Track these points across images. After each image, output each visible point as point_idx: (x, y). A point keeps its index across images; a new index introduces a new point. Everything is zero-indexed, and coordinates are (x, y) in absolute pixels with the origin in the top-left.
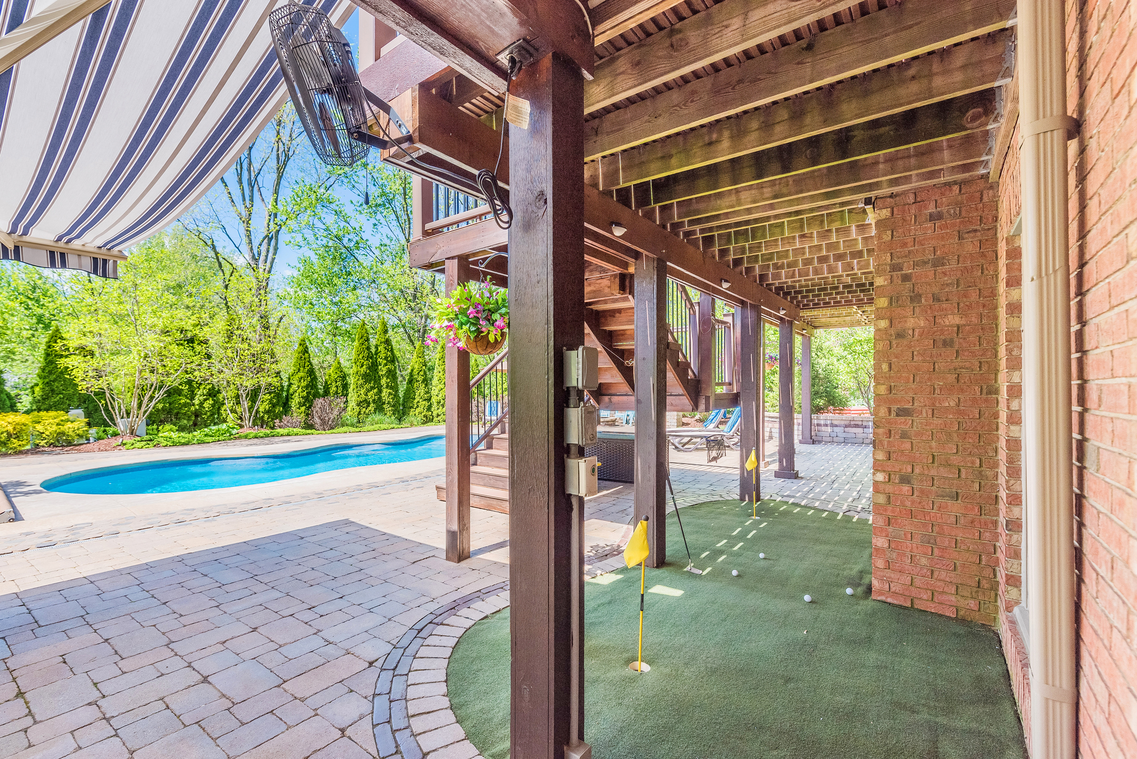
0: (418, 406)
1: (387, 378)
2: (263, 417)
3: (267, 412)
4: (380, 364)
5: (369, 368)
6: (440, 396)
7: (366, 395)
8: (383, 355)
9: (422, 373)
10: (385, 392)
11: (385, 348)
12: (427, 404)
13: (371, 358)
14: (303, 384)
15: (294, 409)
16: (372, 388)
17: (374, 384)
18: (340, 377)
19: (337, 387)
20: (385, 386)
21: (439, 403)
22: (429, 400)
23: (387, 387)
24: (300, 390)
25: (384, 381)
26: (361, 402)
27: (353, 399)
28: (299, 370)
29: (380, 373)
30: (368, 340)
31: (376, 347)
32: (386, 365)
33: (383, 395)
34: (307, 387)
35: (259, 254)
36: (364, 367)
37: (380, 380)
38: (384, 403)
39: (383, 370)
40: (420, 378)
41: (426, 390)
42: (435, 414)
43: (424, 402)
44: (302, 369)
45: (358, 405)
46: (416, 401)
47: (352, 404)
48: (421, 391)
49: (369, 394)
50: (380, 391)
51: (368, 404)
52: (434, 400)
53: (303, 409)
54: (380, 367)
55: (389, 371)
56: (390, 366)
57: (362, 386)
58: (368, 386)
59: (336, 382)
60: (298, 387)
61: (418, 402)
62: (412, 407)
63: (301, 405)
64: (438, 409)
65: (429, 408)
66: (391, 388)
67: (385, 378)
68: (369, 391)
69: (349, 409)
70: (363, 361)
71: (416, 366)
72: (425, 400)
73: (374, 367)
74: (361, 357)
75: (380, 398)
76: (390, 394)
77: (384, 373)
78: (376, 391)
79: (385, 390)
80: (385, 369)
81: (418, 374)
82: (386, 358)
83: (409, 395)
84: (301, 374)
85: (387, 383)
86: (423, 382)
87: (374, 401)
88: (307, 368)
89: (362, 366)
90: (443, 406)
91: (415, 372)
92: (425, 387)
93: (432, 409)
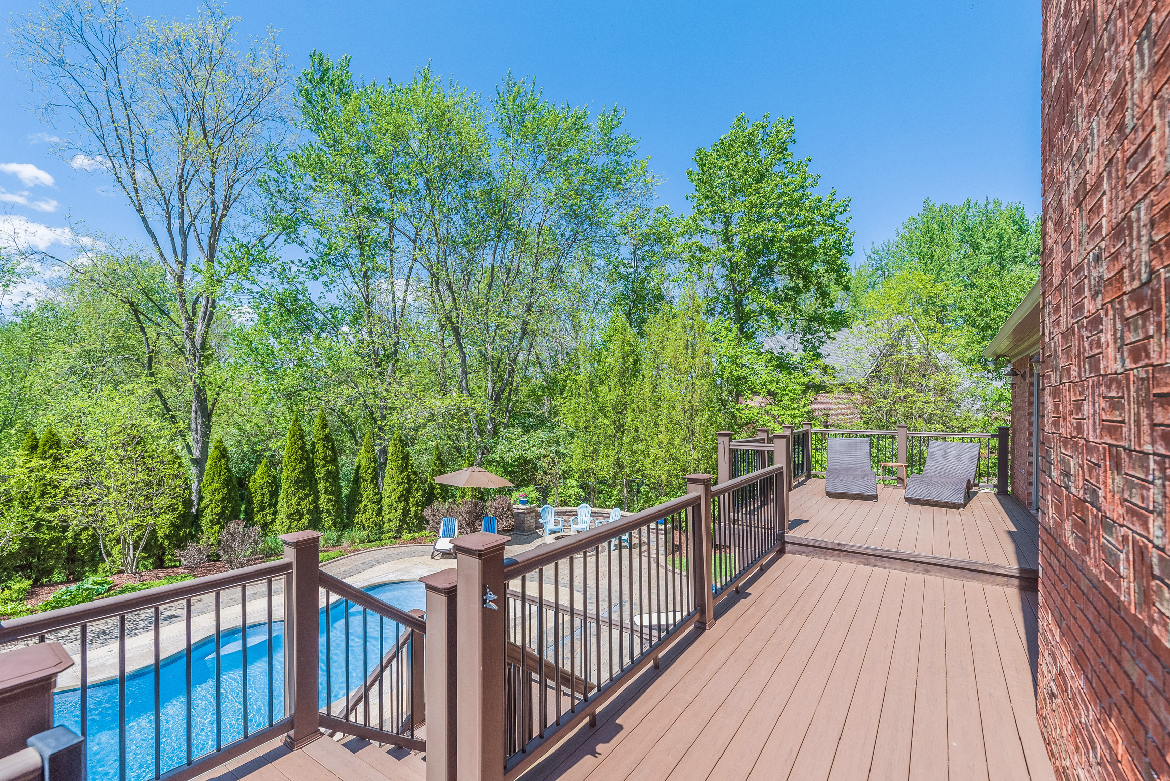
0: (365, 511)
1: (326, 481)
2: (162, 543)
3: (166, 537)
4: (318, 466)
5: (303, 472)
6: (393, 498)
7: (299, 505)
8: (320, 455)
9: (370, 471)
10: (323, 500)
11: (324, 446)
12: (376, 507)
13: (306, 459)
14: (218, 497)
15: (204, 528)
16: (306, 496)
17: (310, 490)
18: (268, 482)
19: (263, 495)
20: (323, 491)
21: (390, 506)
22: (379, 502)
23: (326, 493)
24: (213, 505)
25: (321, 486)
26: (292, 514)
27: (283, 510)
28: (213, 480)
29: (318, 476)
30: (302, 437)
31: (313, 445)
32: (324, 466)
33: (321, 501)
34: (222, 500)
35: (194, 314)
36: (297, 471)
37: (317, 484)
38: (322, 512)
39: (320, 473)
40: (368, 477)
41: (376, 490)
42: (386, 519)
43: (373, 506)
44: (216, 478)
45: (288, 517)
46: (363, 504)
47: (281, 516)
48: (367, 492)
49: (302, 503)
50: (317, 498)
51: (302, 515)
52: (385, 502)
53: (216, 528)
54: (317, 470)
55: (329, 473)
56: (330, 467)
57: (295, 493)
58: (301, 493)
59: (262, 489)
60: (211, 501)
61: (366, 506)
62: (358, 512)
63: (213, 523)
64: (390, 513)
65: (379, 512)
66: (332, 493)
67: (323, 482)
68: (302, 499)
69: (278, 521)
70: (294, 464)
71: (363, 463)
72: (374, 503)
73: (309, 471)
74: (292, 459)
75: (317, 507)
76: (329, 500)
77: (322, 476)
78: (311, 498)
79: (323, 497)
80: (323, 471)
81: (366, 472)
82: (324, 458)
83: (354, 498)
84: (215, 485)
85: (326, 488)
86: (372, 481)
87: (308, 512)
88: (223, 478)
89: (294, 470)
90: (396, 510)
91: (362, 470)
92: (374, 488)
93: (383, 513)
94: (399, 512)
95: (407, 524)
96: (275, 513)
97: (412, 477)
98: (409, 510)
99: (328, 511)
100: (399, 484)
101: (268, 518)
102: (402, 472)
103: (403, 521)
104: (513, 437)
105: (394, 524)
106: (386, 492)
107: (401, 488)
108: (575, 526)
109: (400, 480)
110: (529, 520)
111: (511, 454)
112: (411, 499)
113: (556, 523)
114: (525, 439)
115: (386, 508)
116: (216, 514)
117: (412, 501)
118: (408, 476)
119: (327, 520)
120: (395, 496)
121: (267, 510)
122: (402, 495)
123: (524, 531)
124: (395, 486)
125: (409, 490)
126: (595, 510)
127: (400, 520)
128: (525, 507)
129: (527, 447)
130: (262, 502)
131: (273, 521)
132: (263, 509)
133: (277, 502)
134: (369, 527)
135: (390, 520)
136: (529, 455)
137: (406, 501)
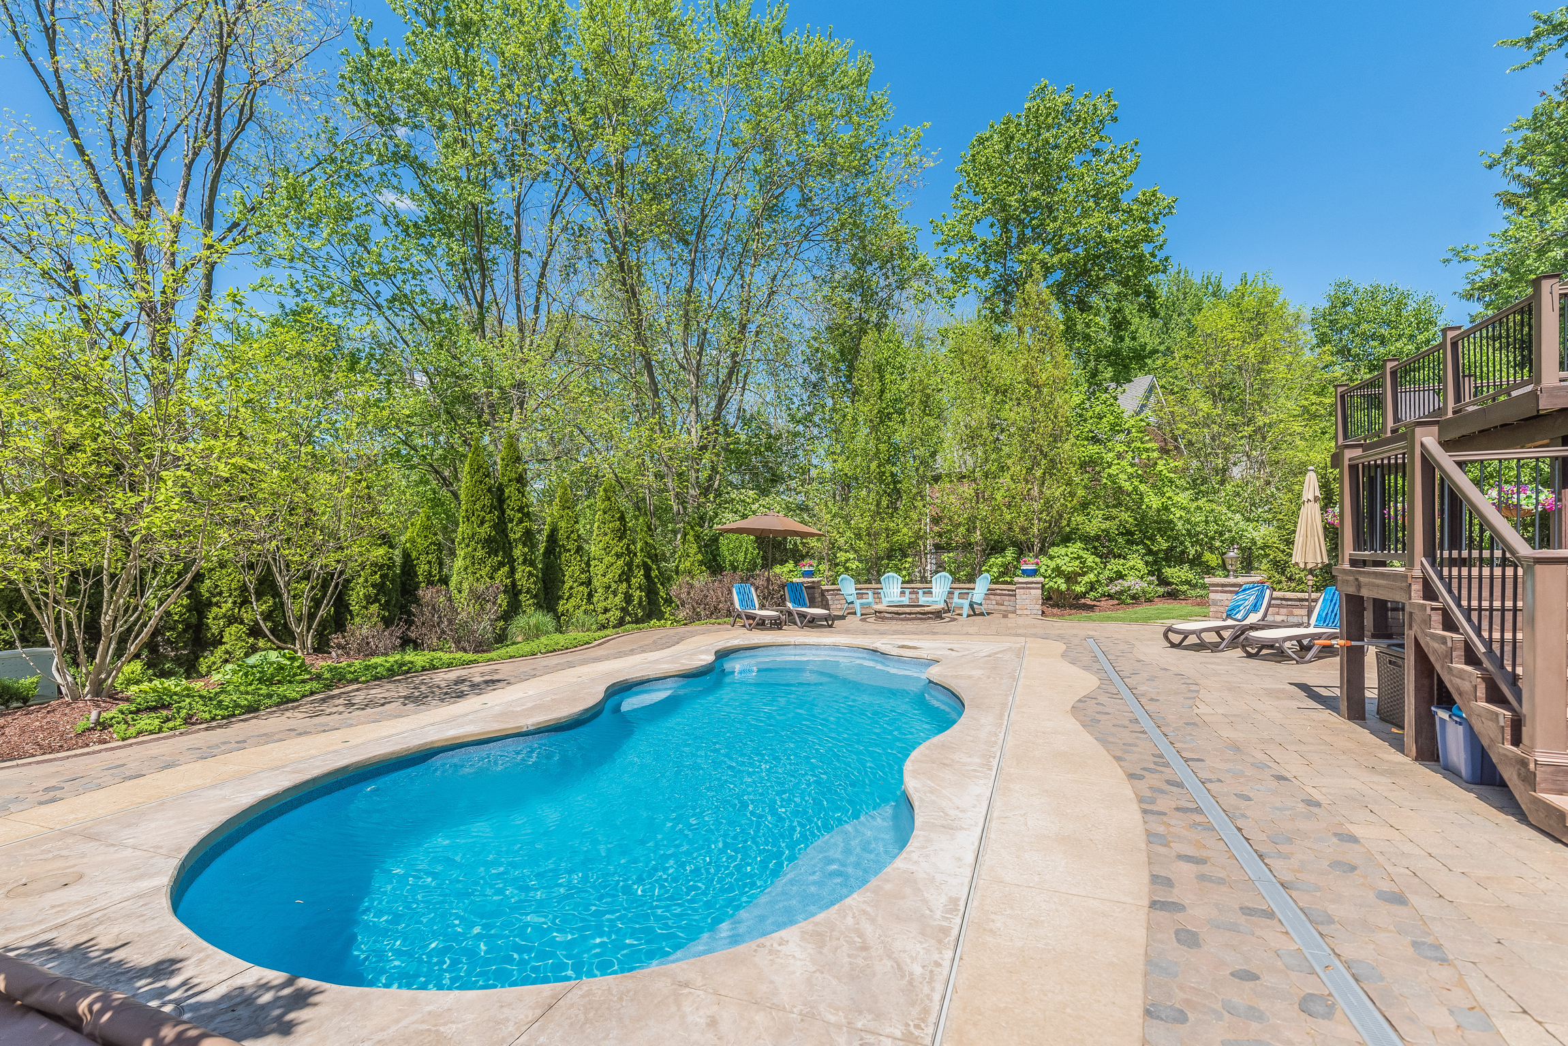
0: (571, 596)
1: (524, 545)
4: (511, 521)
5: (494, 527)
6: (610, 576)
8: (514, 503)
9: (574, 536)
10: (521, 572)
12: (586, 591)
13: (496, 508)
15: (355, 608)
16: (501, 564)
17: (503, 556)
20: (521, 560)
21: (606, 588)
22: (589, 583)
23: (524, 562)
25: (517, 551)
29: (512, 536)
32: (521, 521)
33: (518, 576)
36: (486, 525)
37: (511, 549)
38: (522, 592)
39: (516, 532)
40: (572, 546)
41: (583, 566)
42: (599, 608)
43: (581, 588)
46: (567, 586)
48: (572, 568)
50: (513, 571)
52: (598, 583)
53: (374, 608)
54: (510, 525)
55: (527, 532)
57: (482, 561)
58: (492, 561)
59: (428, 554)
61: (571, 588)
62: (562, 597)
63: (370, 600)
64: (607, 598)
65: (591, 598)
66: (531, 564)
67: (520, 547)
68: (496, 569)
70: (482, 514)
72: (582, 584)
73: (502, 525)
74: (478, 505)
75: (514, 584)
76: (530, 574)
77: (518, 535)
78: (506, 569)
79: (520, 568)
80: (518, 529)
81: (568, 538)
82: (519, 509)
83: (556, 575)
85: (525, 555)
86: (577, 551)
87: (505, 589)
89: (482, 523)
90: (615, 593)
91: (561, 535)
92: (581, 561)
93: (595, 599)
94: (620, 596)
95: (630, 615)
97: (632, 548)
98: (632, 595)
99: (528, 591)
100: (618, 556)
102: (621, 539)
103: (624, 611)
105: (614, 615)
106: (597, 569)
107: (620, 562)
109: (619, 550)
112: (634, 580)
115: (600, 593)
116: (373, 586)
118: (628, 546)
119: (527, 603)
120: (614, 573)
122: (623, 572)
124: (612, 560)
125: (630, 566)
127: (620, 610)
130: (430, 573)
135: (606, 610)
137: (628, 581)
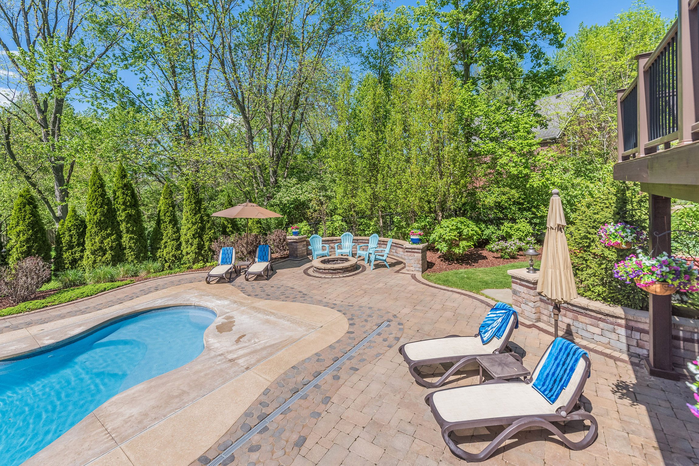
0: (165, 247)
1: (127, 223)
4: (119, 210)
5: (103, 215)
6: (188, 235)
7: (102, 242)
8: (121, 200)
9: (169, 214)
10: (126, 239)
11: (123, 193)
12: (176, 244)
13: (107, 204)
14: (22, 238)
16: (109, 235)
17: (112, 230)
18: (75, 225)
19: (71, 236)
20: (124, 231)
21: (187, 242)
22: (177, 239)
23: (127, 232)
24: (19, 245)
25: (123, 227)
26: (96, 250)
27: (89, 247)
28: (18, 223)
29: (119, 219)
30: (102, 185)
31: (114, 192)
32: (124, 210)
33: (124, 239)
34: (27, 241)
36: (98, 214)
37: (119, 225)
38: (125, 248)
39: (121, 216)
40: (167, 219)
41: (175, 229)
42: (184, 253)
43: (172, 242)
44: (21, 222)
45: (93, 253)
46: (163, 241)
47: (88, 252)
48: (168, 231)
49: (105, 241)
50: (120, 237)
51: (105, 251)
52: (183, 239)
54: (118, 213)
55: (129, 216)
56: (130, 211)
57: (96, 234)
58: (104, 233)
59: (70, 231)
60: (16, 241)
61: (166, 242)
62: (160, 248)
64: (187, 247)
65: (178, 247)
66: (134, 232)
67: (124, 224)
68: (105, 239)
69: (85, 257)
70: (96, 208)
71: (162, 208)
72: (173, 240)
73: (110, 214)
74: (93, 204)
75: (120, 245)
76: (131, 238)
77: (123, 218)
78: (113, 237)
79: (125, 236)
80: (123, 214)
81: (165, 215)
82: (124, 203)
83: (157, 235)
84: (20, 228)
85: (127, 228)
86: (170, 222)
87: (111, 248)
88: (27, 221)
89: (96, 214)
90: (192, 245)
91: (162, 214)
92: (173, 228)
93: (182, 248)
94: (195, 246)
95: (202, 256)
96: (82, 251)
97: (205, 218)
98: (204, 245)
99: (130, 247)
100: (194, 224)
101: (78, 255)
102: (195, 214)
103: (198, 254)
104: (289, 185)
105: (192, 256)
106: (183, 231)
107: (195, 227)
108: (339, 251)
109: (194, 220)
110: (301, 248)
111: (288, 198)
112: (205, 236)
113: (323, 249)
114: (299, 186)
115: (184, 244)
116: (22, 253)
117: (206, 237)
118: (201, 217)
119: (129, 255)
120: (190, 234)
121: (76, 248)
122: (196, 233)
123: (297, 257)
124: (190, 226)
125: (203, 229)
126: (356, 238)
127: (196, 253)
128: (297, 237)
129: (300, 192)
130: (71, 241)
131: (82, 257)
132: (71, 247)
133: (84, 242)
134: (169, 259)
135: (188, 253)
136: (302, 198)
137: (201, 237)
